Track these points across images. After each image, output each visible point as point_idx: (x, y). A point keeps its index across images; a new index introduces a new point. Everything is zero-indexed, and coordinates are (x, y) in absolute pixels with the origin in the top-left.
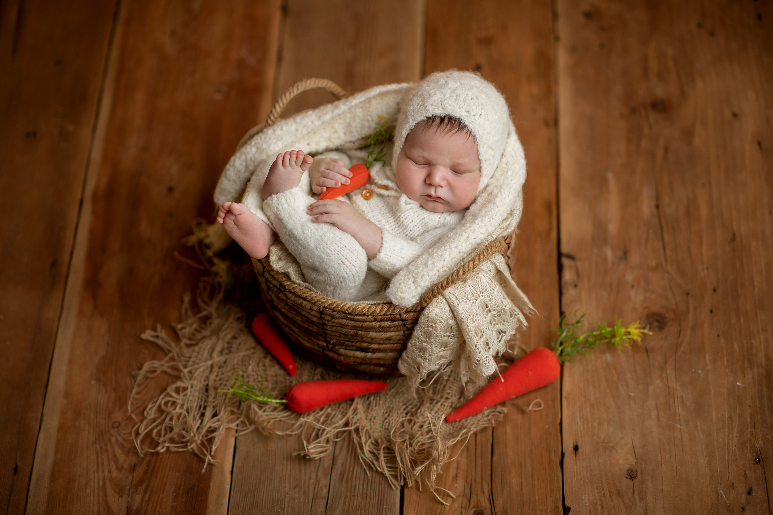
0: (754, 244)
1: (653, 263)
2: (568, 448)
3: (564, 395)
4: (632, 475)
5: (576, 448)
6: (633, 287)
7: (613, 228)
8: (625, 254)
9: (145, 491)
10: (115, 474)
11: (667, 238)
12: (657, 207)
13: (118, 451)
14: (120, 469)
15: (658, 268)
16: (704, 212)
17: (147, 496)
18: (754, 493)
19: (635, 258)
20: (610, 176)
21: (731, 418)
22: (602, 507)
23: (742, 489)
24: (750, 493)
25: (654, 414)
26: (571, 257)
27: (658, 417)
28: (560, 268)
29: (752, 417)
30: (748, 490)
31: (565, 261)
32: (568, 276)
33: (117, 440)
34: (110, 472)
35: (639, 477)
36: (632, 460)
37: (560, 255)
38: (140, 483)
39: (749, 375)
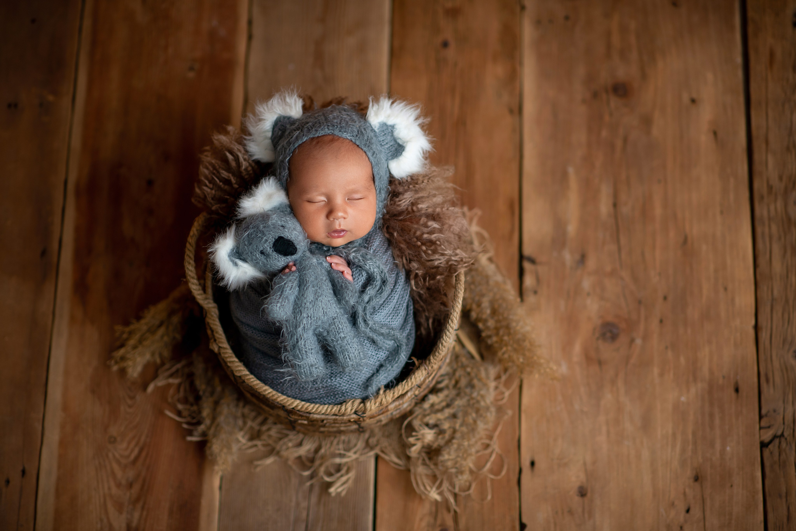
0: (704, 248)
1: (608, 268)
2: (526, 464)
3: (523, 407)
4: (582, 493)
5: (533, 464)
6: (588, 294)
7: (572, 229)
8: (583, 259)
9: (143, 508)
10: (114, 490)
11: (623, 240)
12: (615, 205)
13: (116, 467)
14: (119, 485)
15: (613, 273)
16: (658, 211)
17: (145, 513)
18: (692, 512)
19: (591, 263)
20: (571, 170)
21: (674, 435)
22: (555, 524)
23: (682, 507)
24: (688, 511)
25: (604, 429)
26: (532, 261)
27: (608, 432)
28: (521, 272)
29: (694, 434)
30: (686, 508)
31: (527, 265)
32: (529, 281)
33: (114, 456)
34: (109, 488)
35: (589, 495)
36: (582, 477)
37: (521, 257)
38: (137, 500)
39: (693, 390)
